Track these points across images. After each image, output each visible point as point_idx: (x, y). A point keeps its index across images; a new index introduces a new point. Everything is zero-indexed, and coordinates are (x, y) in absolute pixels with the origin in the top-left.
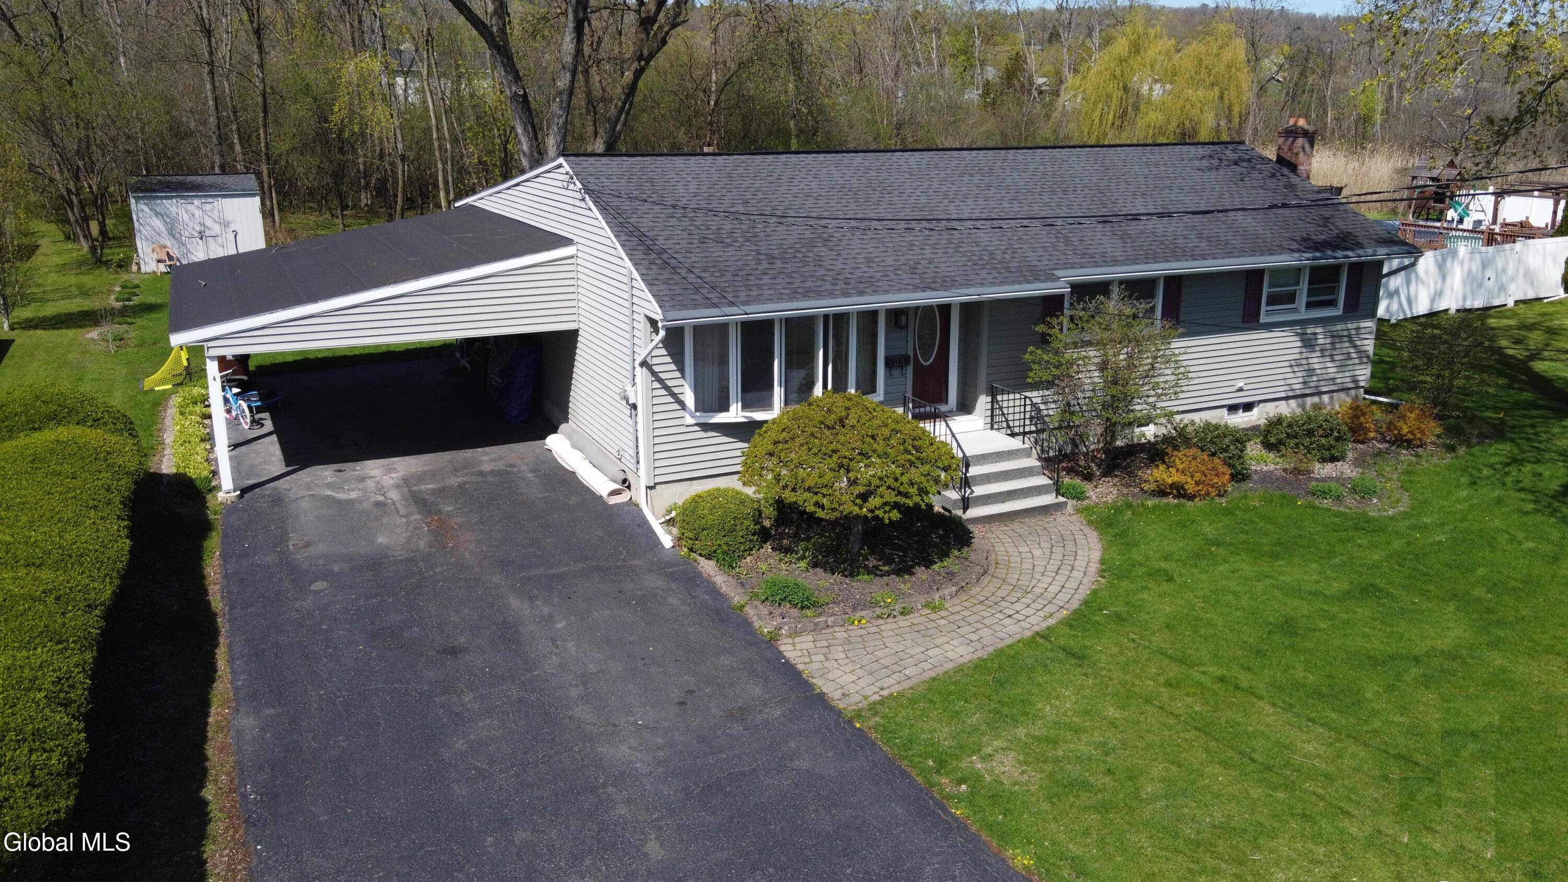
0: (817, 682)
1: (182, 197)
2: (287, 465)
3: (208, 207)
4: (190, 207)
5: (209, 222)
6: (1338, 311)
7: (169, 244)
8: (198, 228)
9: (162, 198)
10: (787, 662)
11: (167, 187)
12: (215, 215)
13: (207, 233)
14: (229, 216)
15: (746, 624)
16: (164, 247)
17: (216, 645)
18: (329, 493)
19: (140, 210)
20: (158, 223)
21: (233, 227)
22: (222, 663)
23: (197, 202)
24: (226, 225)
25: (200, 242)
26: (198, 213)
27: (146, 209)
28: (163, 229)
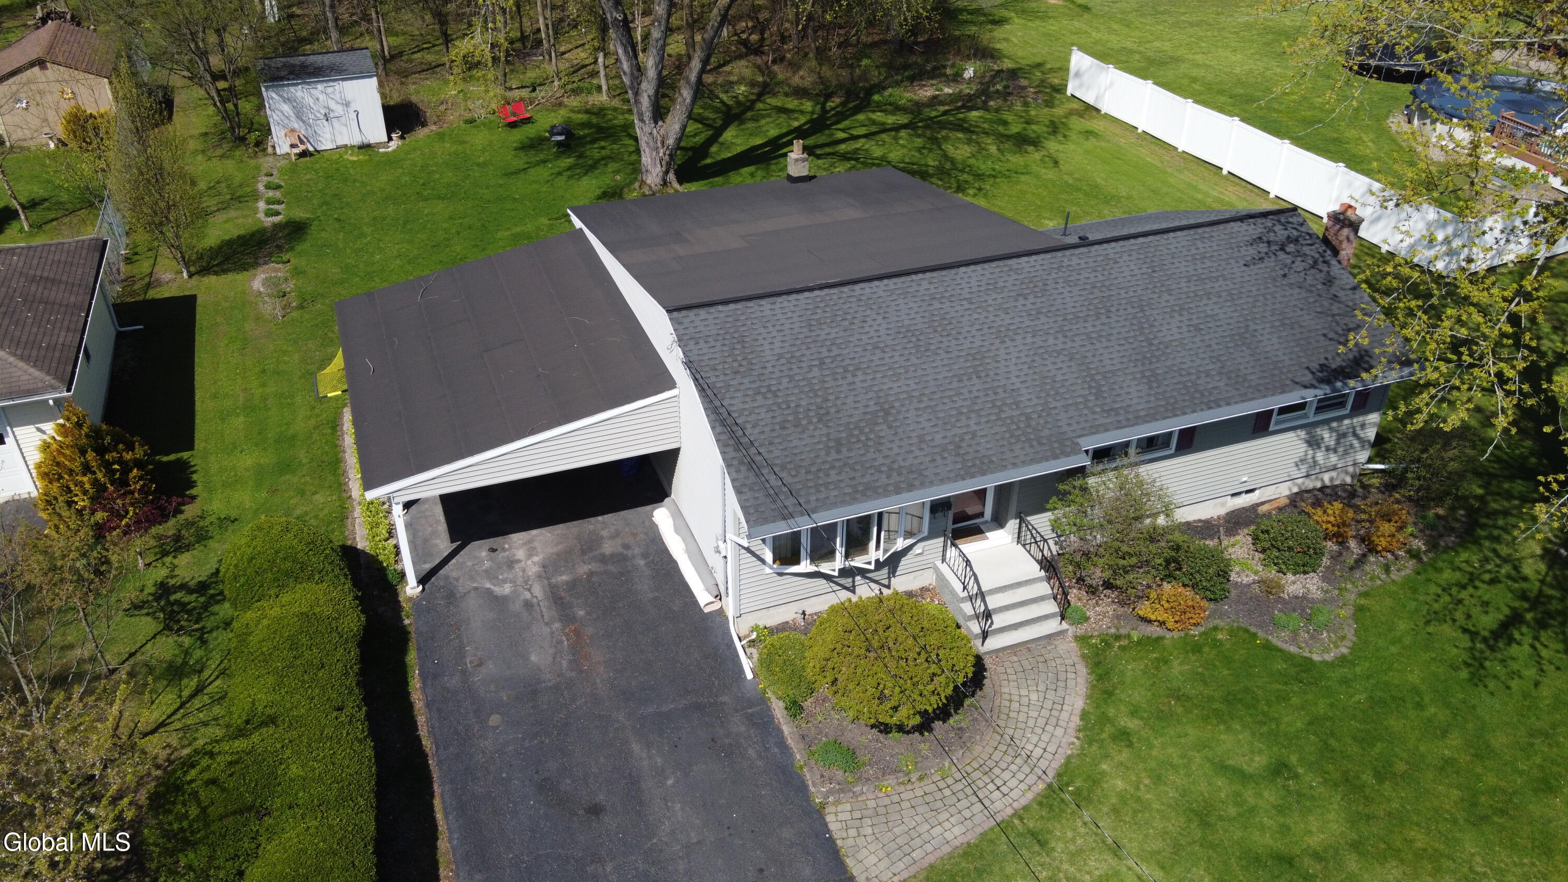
0: (849, 862)
1: (309, 83)
2: (452, 542)
3: (330, 90)
4: (313, 91)
5: (332, 105)
6: (1347, 411)
7: (296, 126)
8: (323, 112)
9: (288, 85)
10: (831, 837)
11: (291, 73)
12: (337, 96)
13: (332, 115)
14: (349, 97)
15: (802, 788)
16: (293, 130)
17: (432, 795)
18: (488, 585)
19: (271, 96)
20: (286, 108)
21: (354, 107)
22: (439, 816)
23: (320, 87)
24: (347, 104)
25: (325, 123)
26: (322, 97)
27: (274, 95)
28: (291, 113)
